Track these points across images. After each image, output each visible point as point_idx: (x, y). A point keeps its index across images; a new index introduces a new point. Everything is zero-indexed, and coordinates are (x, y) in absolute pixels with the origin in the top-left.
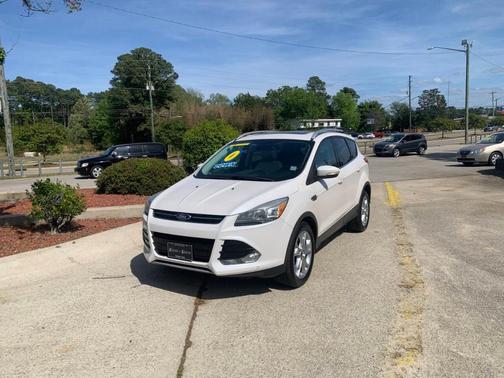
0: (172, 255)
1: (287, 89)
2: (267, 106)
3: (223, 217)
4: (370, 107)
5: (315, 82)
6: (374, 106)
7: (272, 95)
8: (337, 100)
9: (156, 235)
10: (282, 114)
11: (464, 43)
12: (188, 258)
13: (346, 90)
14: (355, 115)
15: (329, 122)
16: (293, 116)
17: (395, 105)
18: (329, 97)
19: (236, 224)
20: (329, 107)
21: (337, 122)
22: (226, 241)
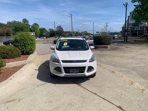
0: (72, 73)
1: (15, 22)
2: (9, 27)
5: (25, 21)
6: (44, 29)
7: (9, 23)
8: (33, 27)
9: (64, 68)
10: (14, 30)
13: (35, 24)
14: (39, 31)
15: (31, 33)
16: (18, 31)
18: (30, 26)
19: (89, 62)
20: (31, 29)
21: (34, 33)
22: (88, 67)
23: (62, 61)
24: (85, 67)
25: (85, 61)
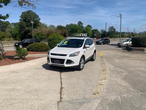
0: (55, 63)
1: (72, 24)
2: (67, 29)
3: (67, 55)
4: (95, 30)
5: (80, 23)
6: (96, 30)
7: (68, 26)
8: (86, 28)
9: (51, 58)
10: (70, 32)
11: (120, 15)
12: (59, 63)
13: (88, 26)
14: (91, 33)
15: (84, 35)
16: (74, 32)
17: (102, 31)
18: (84, 27)
19: (69, 56)
20: (84, 30)
21: (86, 35)
22: (67, 60)
23: (51, 53)
24: (64, 60)
25: (65, 55)
